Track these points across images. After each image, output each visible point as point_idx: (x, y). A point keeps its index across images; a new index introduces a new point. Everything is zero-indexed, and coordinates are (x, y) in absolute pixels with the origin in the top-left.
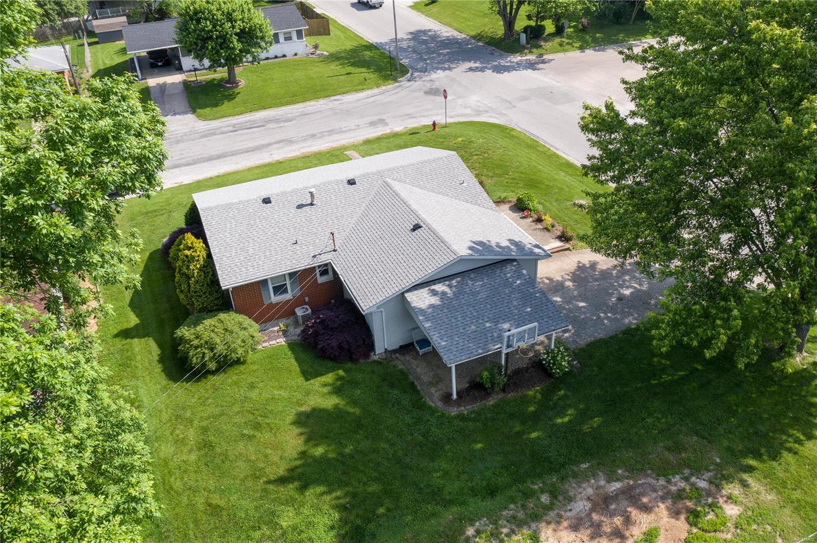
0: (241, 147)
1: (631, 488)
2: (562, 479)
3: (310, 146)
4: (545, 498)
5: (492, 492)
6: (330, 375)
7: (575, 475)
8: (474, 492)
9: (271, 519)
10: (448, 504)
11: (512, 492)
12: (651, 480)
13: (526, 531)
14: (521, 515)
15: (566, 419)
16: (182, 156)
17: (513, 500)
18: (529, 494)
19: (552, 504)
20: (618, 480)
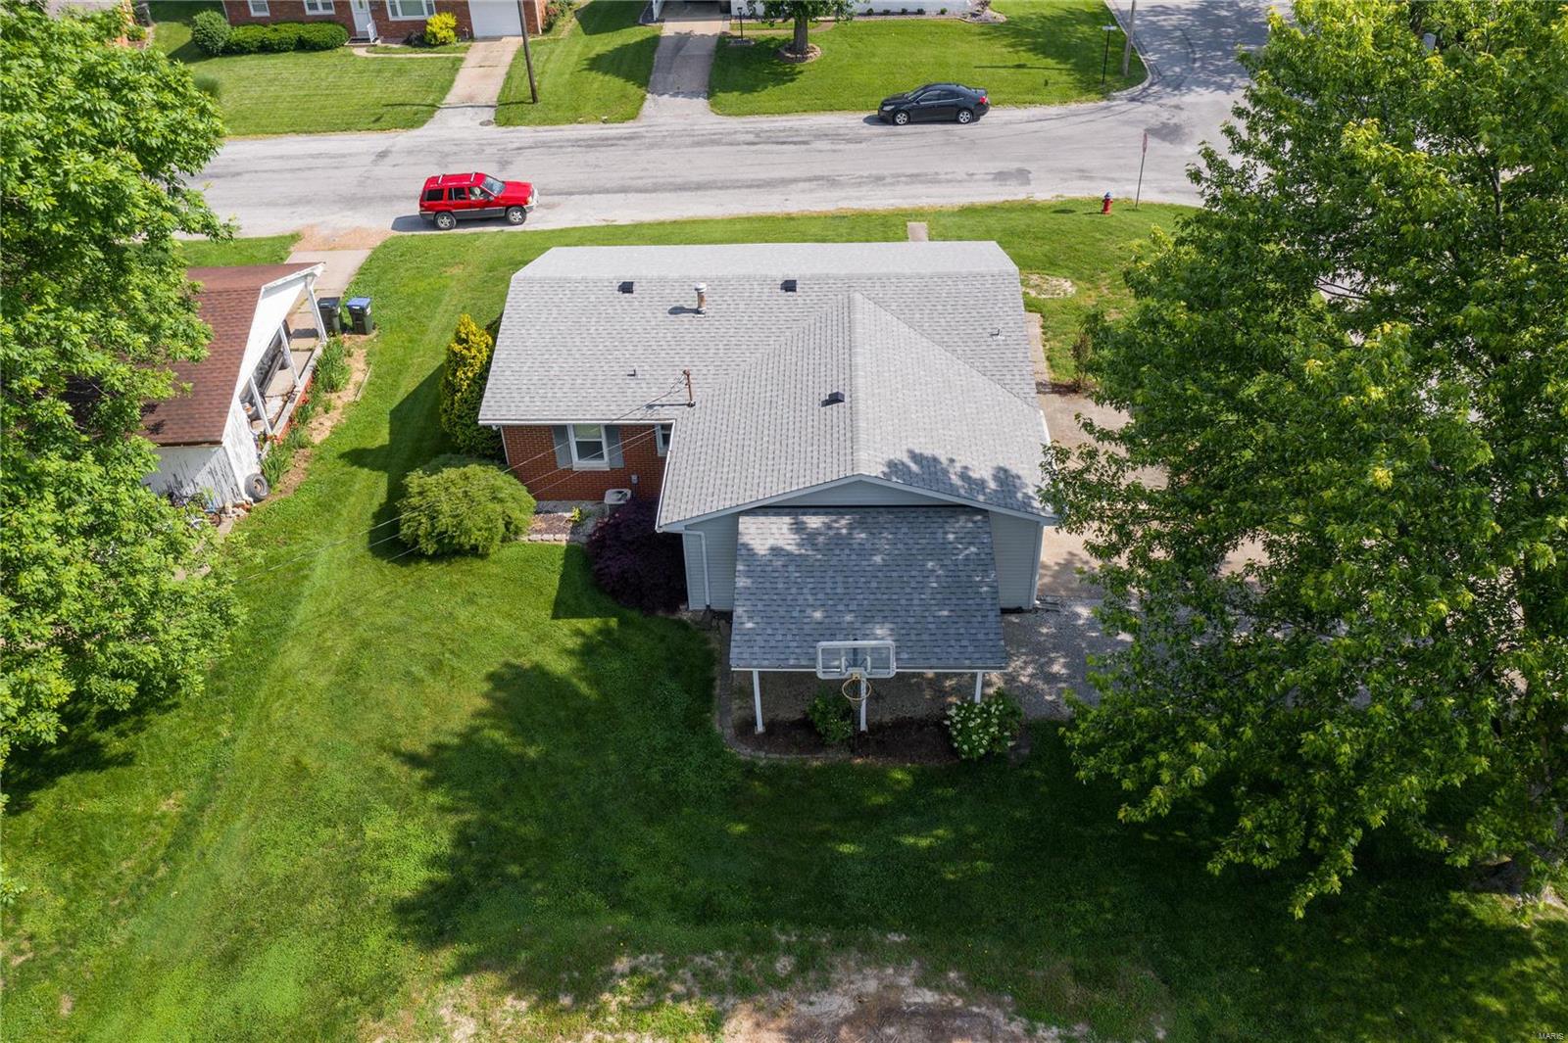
0: (745, 176)
1: (952, 1013)
2: (840, 945)
3: (859, 199)
4: (783, 965)
5: (705, 913)
6: (596, 621)
7: (866, 948)
8: (676, 903)
9: (354, 817)
10: (618, 904)
11: (737, 929)
12: (998, 1016)
13: (710, 1005)
14: (723, 975)
15: (924, 843)
16: (643, 174)
17: (727, 944)
18: (762, 946)
19: (788, 979)
20: (937, 988)
